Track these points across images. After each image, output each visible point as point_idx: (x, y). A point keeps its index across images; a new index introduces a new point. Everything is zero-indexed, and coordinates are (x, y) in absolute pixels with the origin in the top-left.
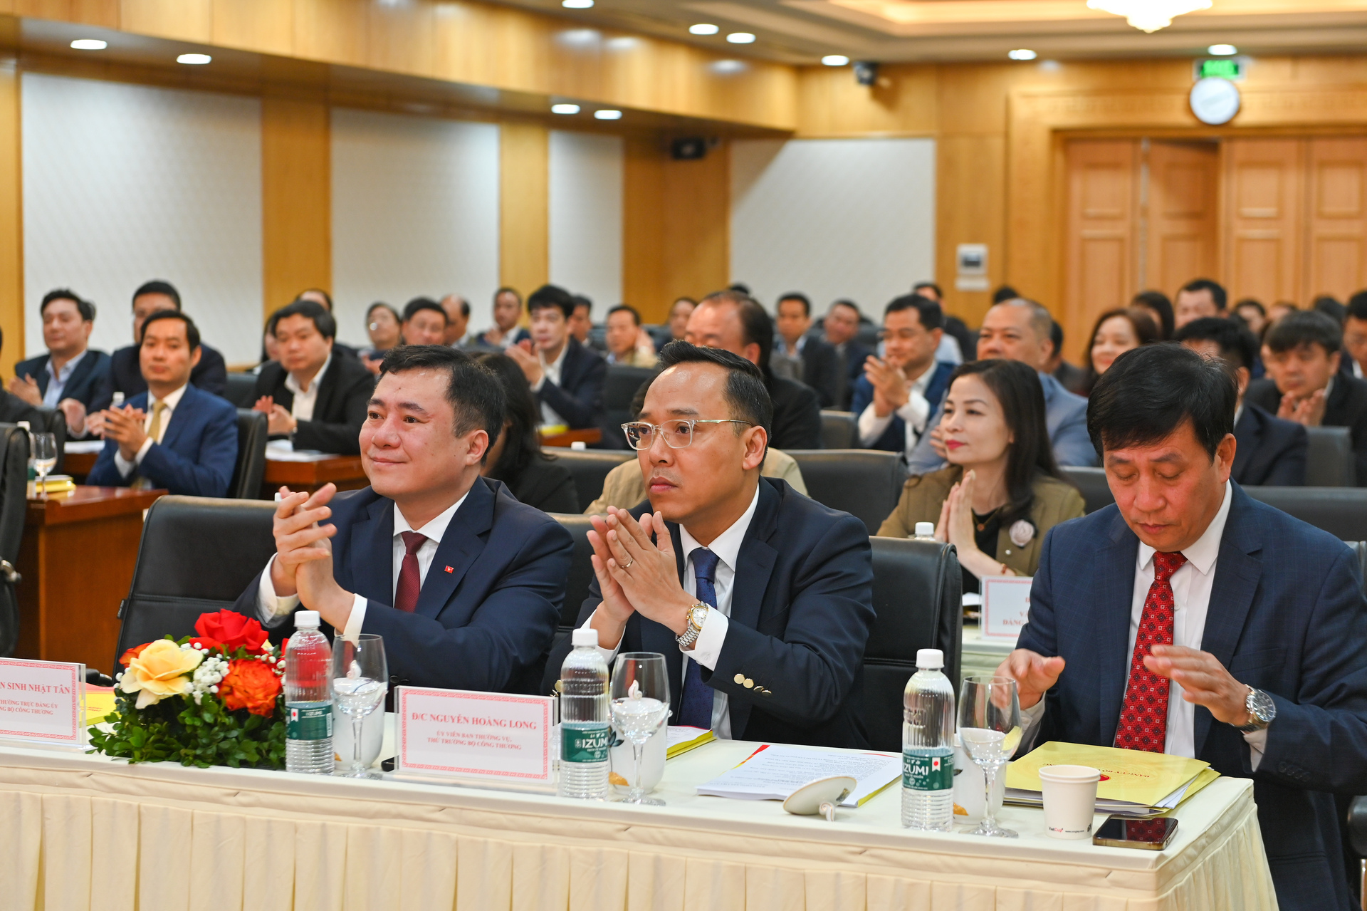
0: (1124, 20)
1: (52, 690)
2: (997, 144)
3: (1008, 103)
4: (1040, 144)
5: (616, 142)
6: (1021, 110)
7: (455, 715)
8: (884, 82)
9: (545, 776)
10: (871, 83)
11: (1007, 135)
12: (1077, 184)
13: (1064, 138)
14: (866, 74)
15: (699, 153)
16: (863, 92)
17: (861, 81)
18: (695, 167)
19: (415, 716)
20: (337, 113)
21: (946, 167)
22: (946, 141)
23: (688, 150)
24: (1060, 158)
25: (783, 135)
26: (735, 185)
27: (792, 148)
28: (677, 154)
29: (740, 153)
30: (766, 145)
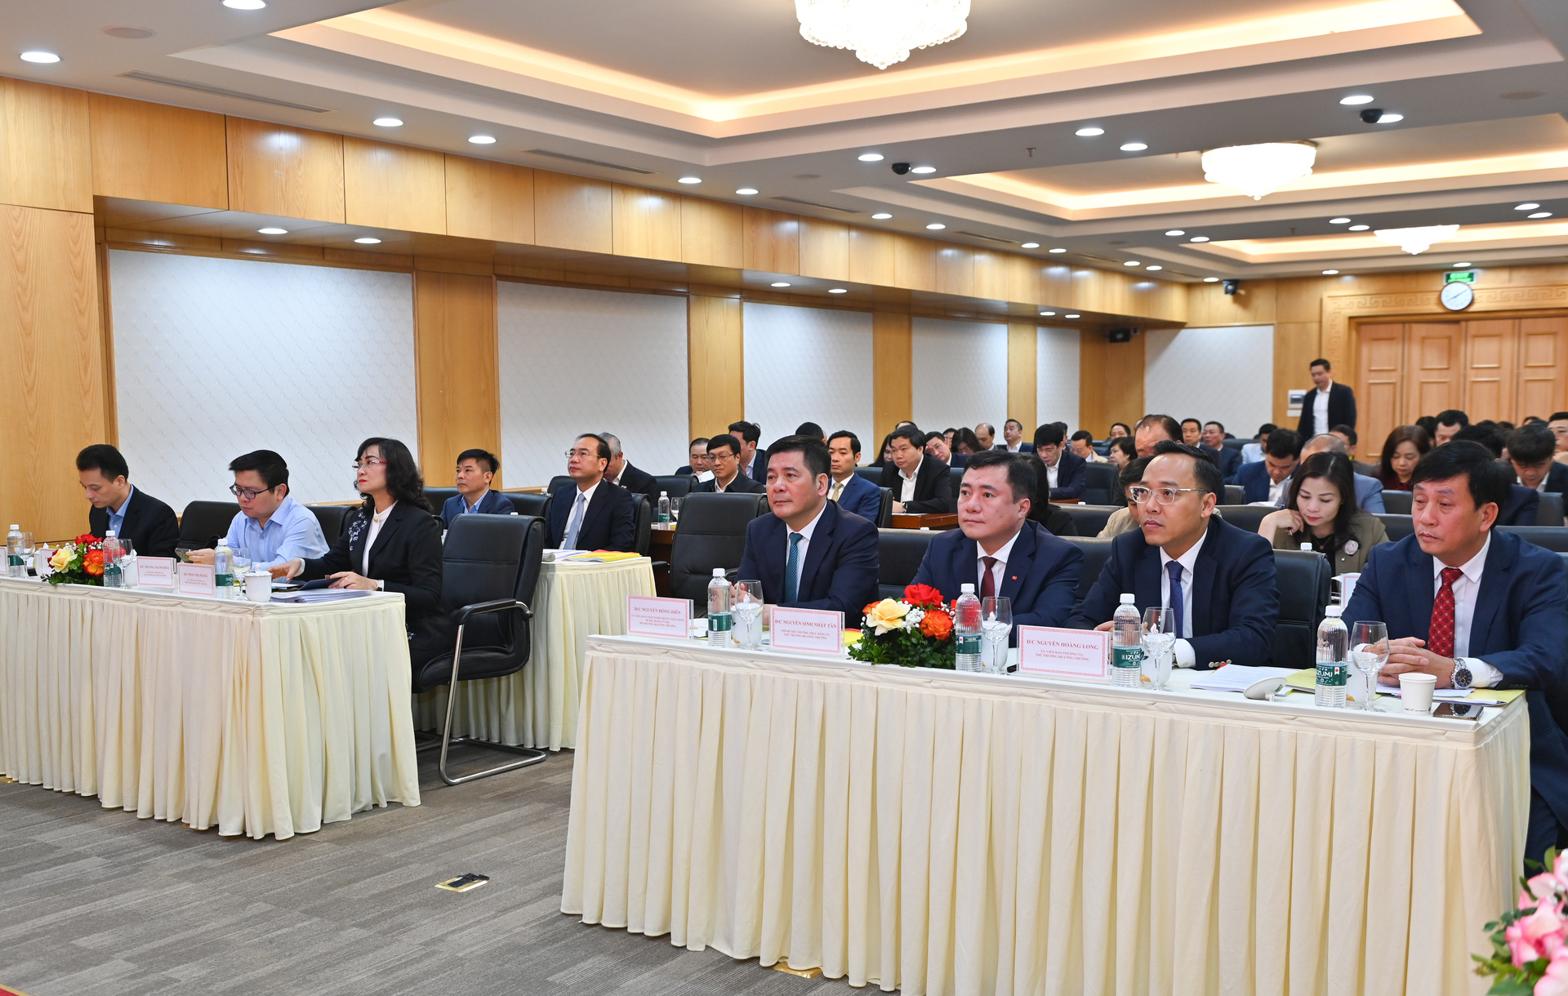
0: (1400, 247)
1: (827, 626)
2: (1314, 327)
3: (1321, 301)
4: (1342, 326)
5: (1077, 332)
6: (1329, 306)
7: (1051, 641)
8: (1242, 292)
9: (1103, 675)
10: (1233, 293)
11: (1321, 322)
12: (1365, 351)
13: (1357, 323)
14: (1230, 287)
15: (1126, 338)
16: (1229, 297)
17: (1227, 292)
18: (1125, 344)
19: (1028, 642)
20: (914, 319)
21: (1281, 343)
22: (1280, 326)
23: (1120, 336)
24: (1354, 334)
25: (1180, 326)
26: (1148, 357)
27: (1184, 333)
28: (1113, 340)
29: (1151, 337)
30: (1168, 332)
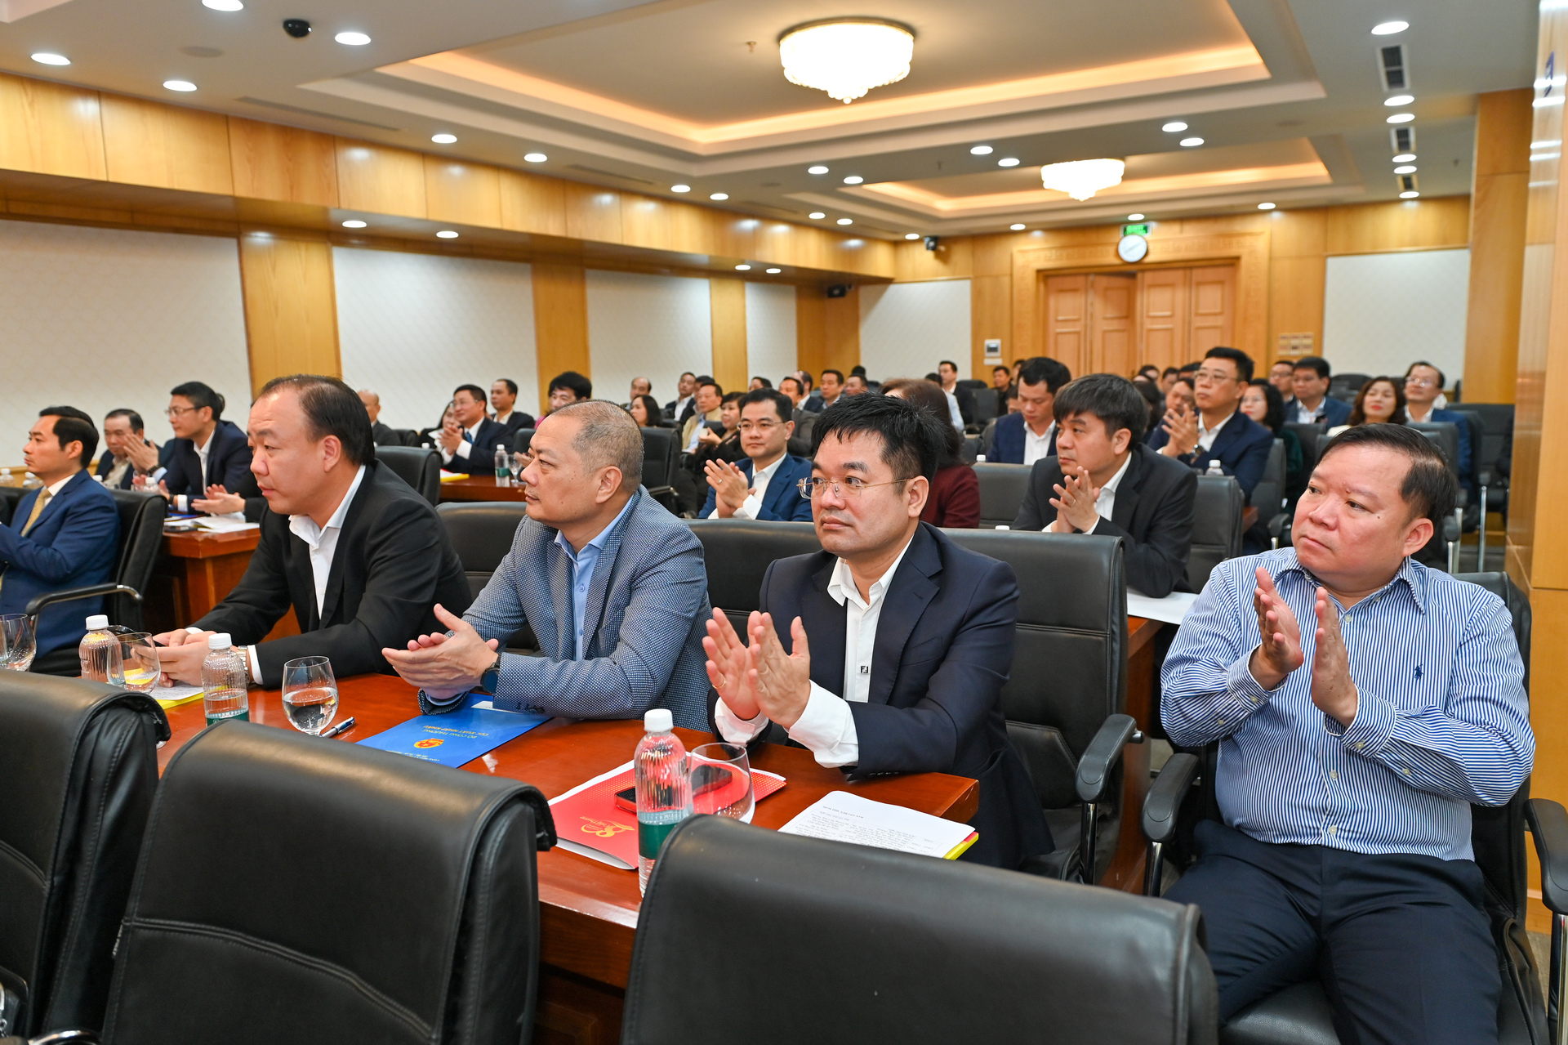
0: (1067, 193)
2: (1006, 280)
3: (1012, 256)
4: (1030, 277)
5: (792, 288)
6: (1019, 260)
8: (942, 248)
10: (934, 249)
11: (1011, 275)
12: (1052, 302)
13: (1044, 275)
14: (932, 244)
15: (842, 294)
16: (930, 254)
17: (928, 248)
18: (841, 301)
20: (589, 272)
21: (977, 296)
22: (977, 280)
23: (836, 292)
24: (1042, 286)
25: (887, 281)
26: (862, 311)
27: (892, 288)
28: (831, 295)
29: (864, 292)
30: (878, 287)
